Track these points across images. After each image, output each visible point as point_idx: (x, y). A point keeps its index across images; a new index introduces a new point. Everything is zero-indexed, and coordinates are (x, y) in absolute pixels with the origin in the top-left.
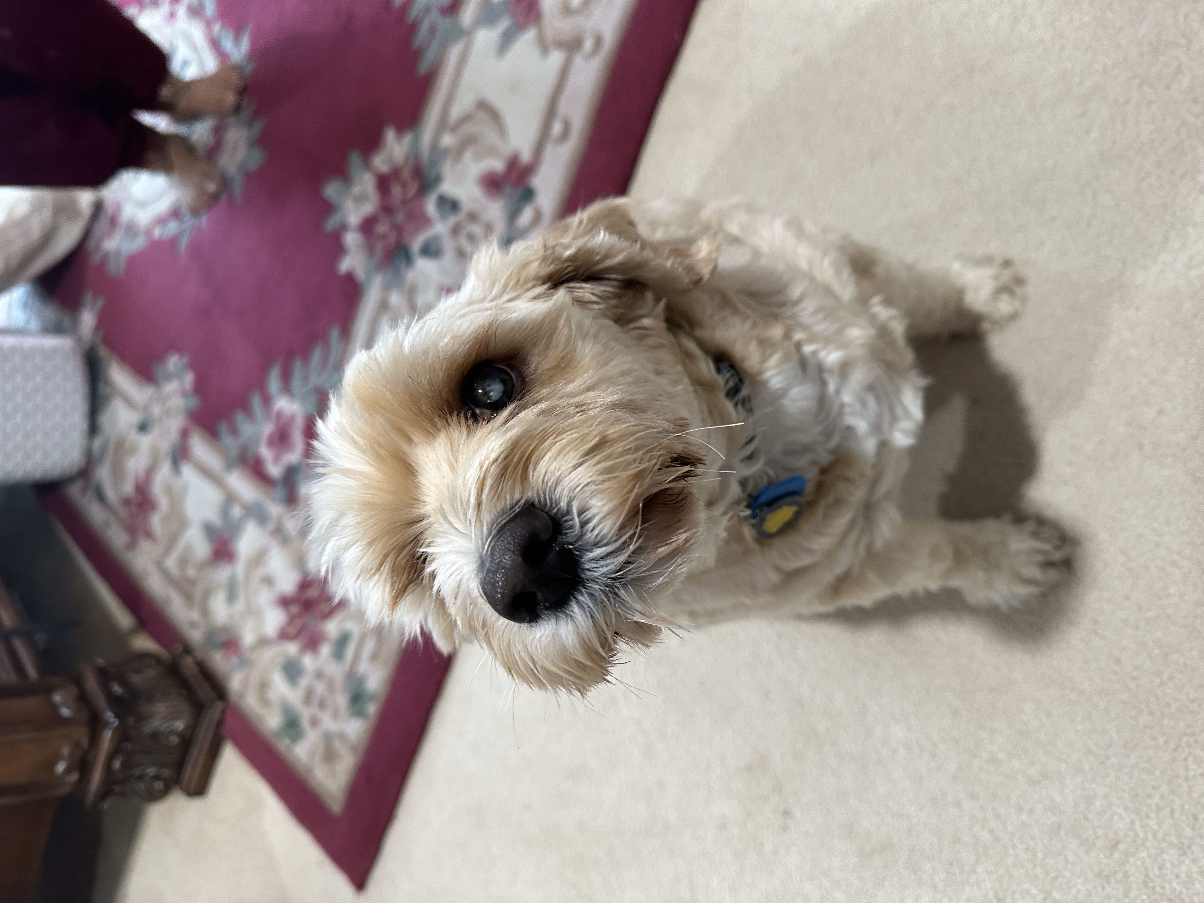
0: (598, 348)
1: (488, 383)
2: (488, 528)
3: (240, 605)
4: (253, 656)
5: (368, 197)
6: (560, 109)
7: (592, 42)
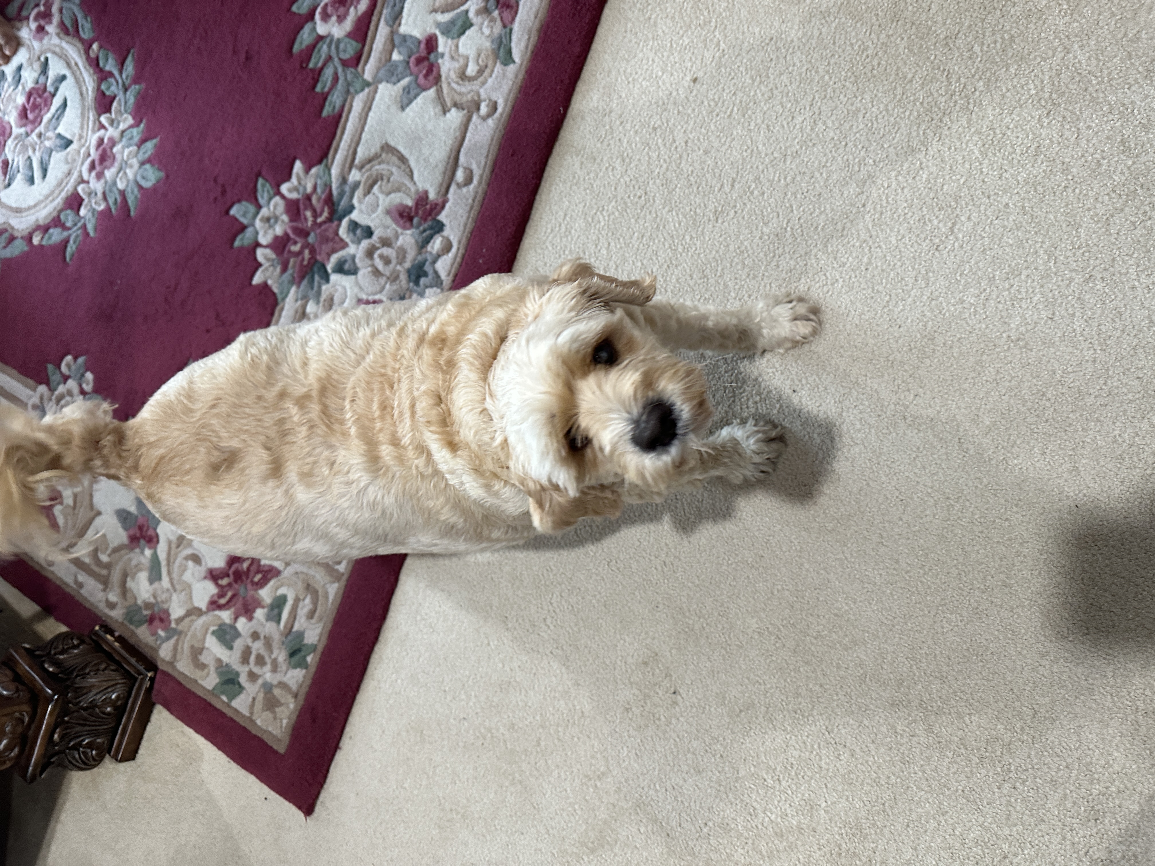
3: (164, 583)
4: (180, 628)
5: (277, 219)
6: (462, 159)
7: (488, 106)
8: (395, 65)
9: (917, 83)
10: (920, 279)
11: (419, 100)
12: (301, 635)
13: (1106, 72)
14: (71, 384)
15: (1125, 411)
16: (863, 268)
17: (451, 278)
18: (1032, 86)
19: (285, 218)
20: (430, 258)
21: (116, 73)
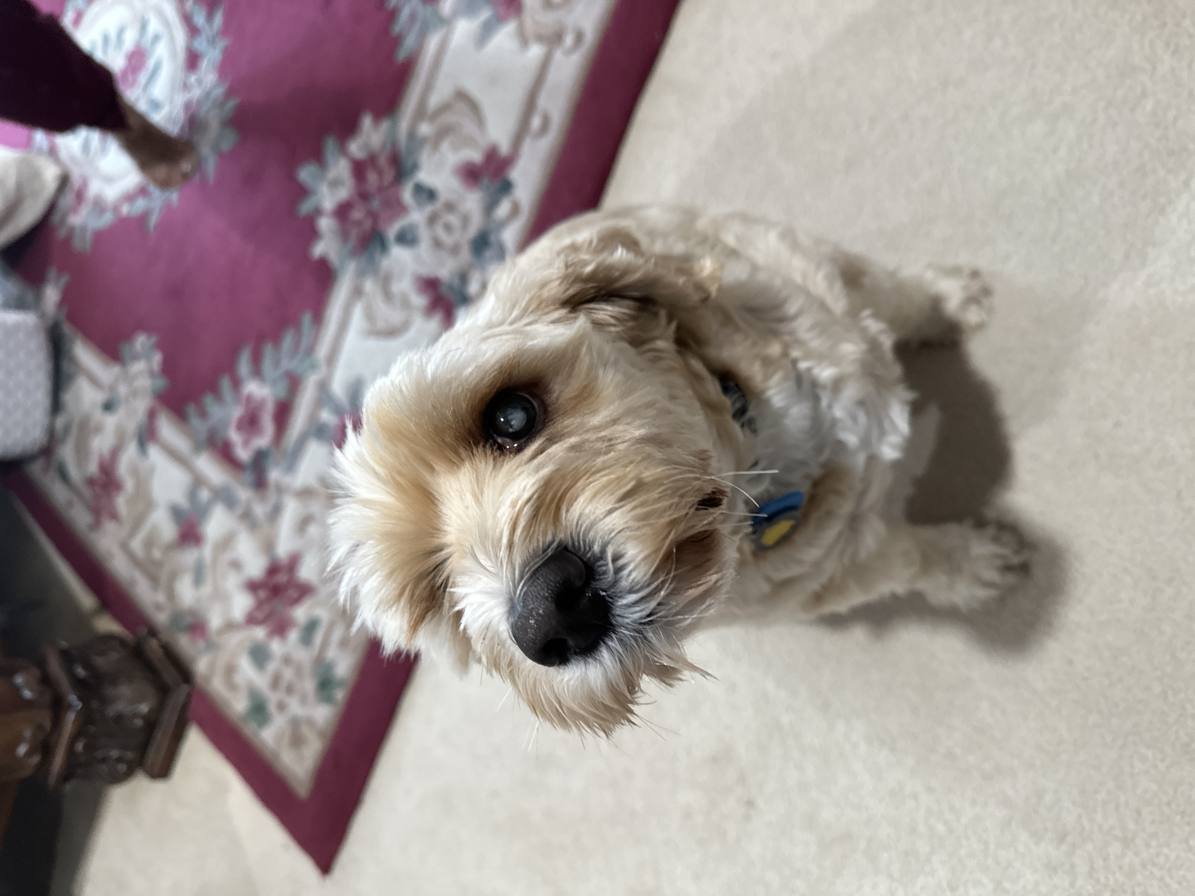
0: (619, 377)
1: (510, 411)
2: (520, 570)
3: (207, 589)
4: (218, 641)
5: (342, 181)
6: (539, 104)
7: (572, 35)
11: (500, 35)
12: (331, 666)
14: (142, 364)
19: (350, 180)
20: (496, 225)
21: (208, 28)
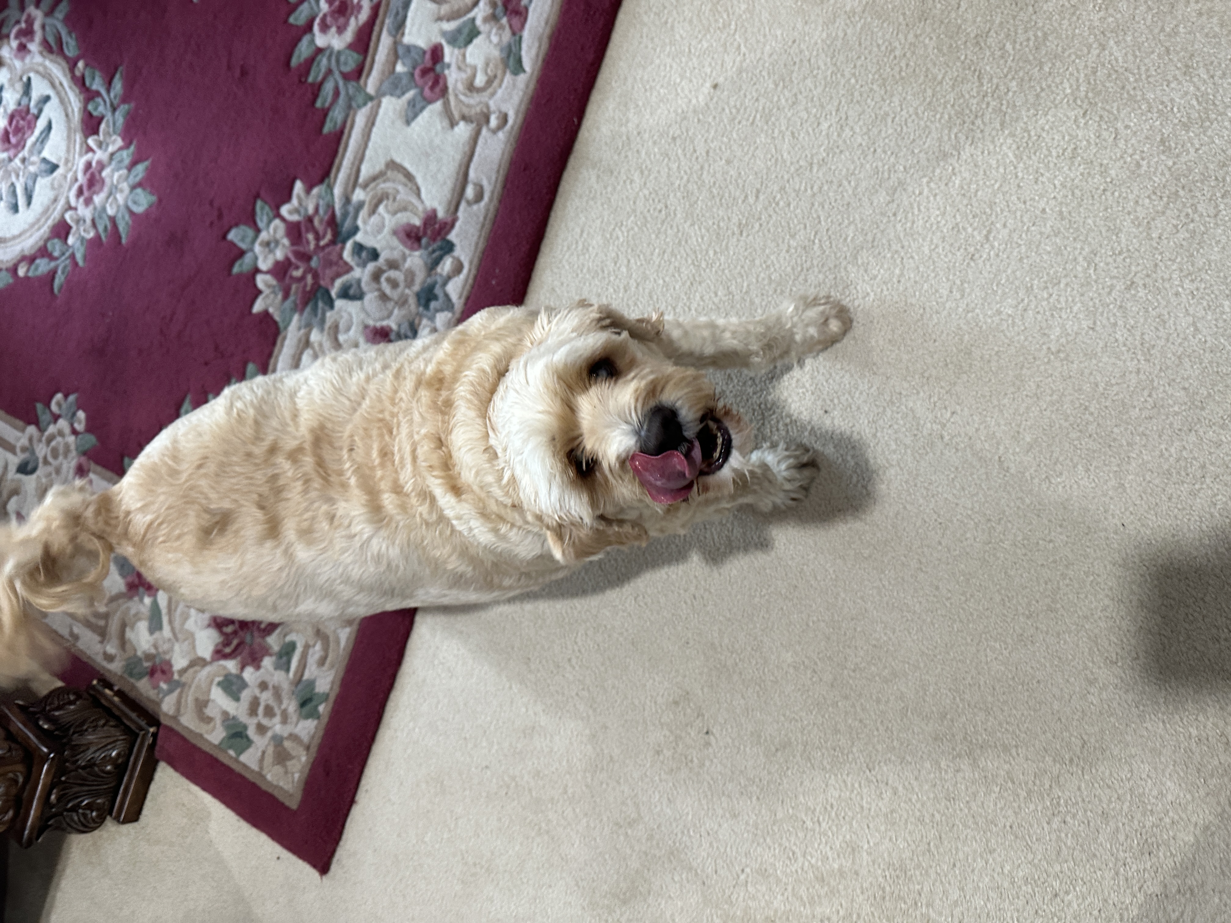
4: (183, 679)
5: (277, 242)
6: (472, 174)
7: (498, 118)
8: (399, 77)
9: (947, 84)
10: (954, 291)
11: (425, 115)
12: (311, 684)
13: (1143, 68)
14: (62, 423)
15: (1171, 424)
16: (895, 280)
17: (462, 300)
18: (1066, 85)
19: (286, 241)
20: (440, 280)
21: (103, 92)
